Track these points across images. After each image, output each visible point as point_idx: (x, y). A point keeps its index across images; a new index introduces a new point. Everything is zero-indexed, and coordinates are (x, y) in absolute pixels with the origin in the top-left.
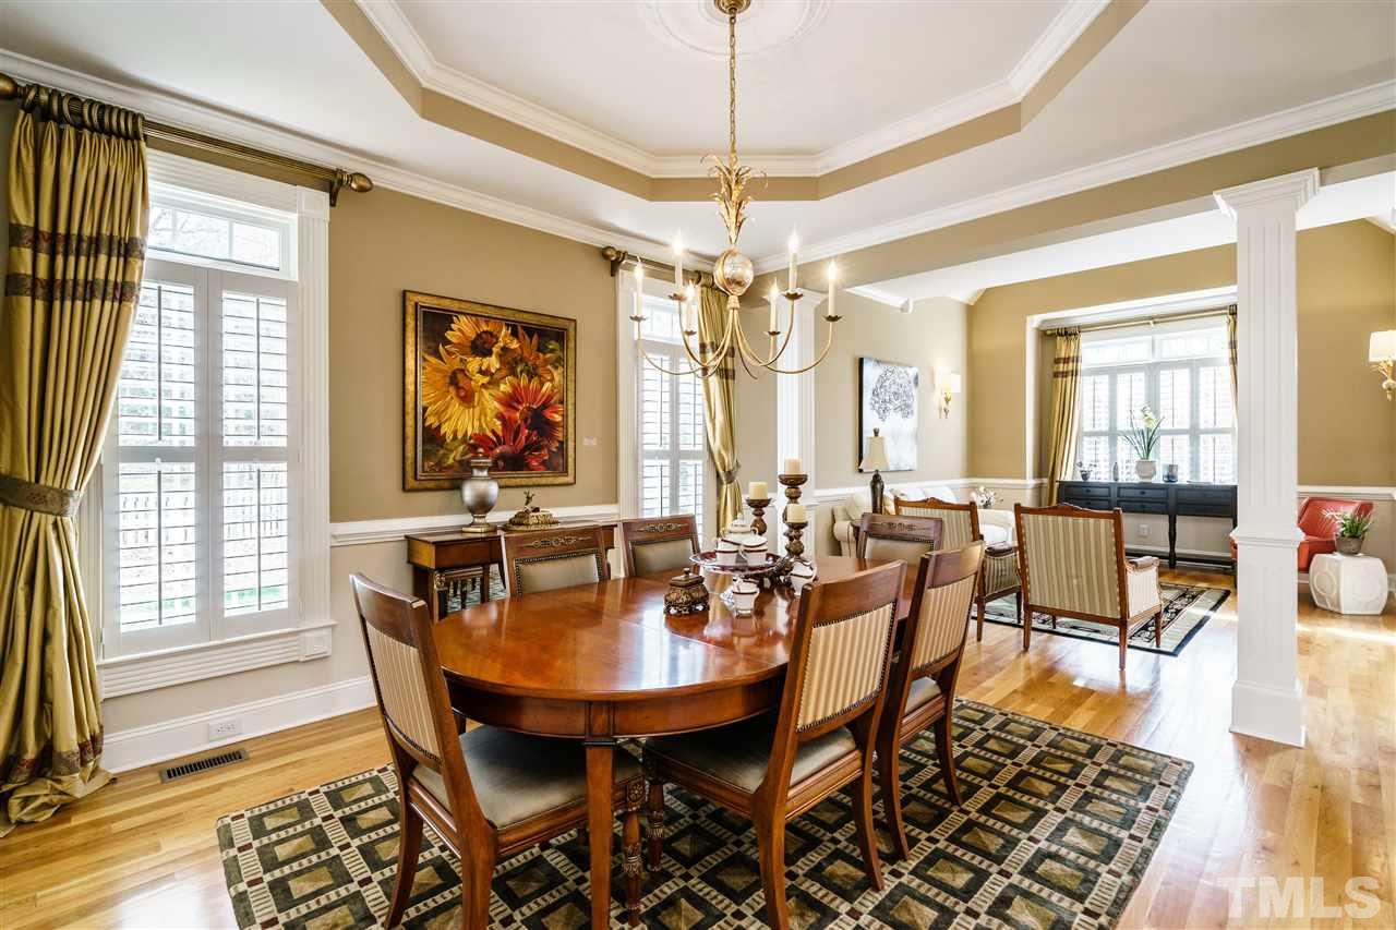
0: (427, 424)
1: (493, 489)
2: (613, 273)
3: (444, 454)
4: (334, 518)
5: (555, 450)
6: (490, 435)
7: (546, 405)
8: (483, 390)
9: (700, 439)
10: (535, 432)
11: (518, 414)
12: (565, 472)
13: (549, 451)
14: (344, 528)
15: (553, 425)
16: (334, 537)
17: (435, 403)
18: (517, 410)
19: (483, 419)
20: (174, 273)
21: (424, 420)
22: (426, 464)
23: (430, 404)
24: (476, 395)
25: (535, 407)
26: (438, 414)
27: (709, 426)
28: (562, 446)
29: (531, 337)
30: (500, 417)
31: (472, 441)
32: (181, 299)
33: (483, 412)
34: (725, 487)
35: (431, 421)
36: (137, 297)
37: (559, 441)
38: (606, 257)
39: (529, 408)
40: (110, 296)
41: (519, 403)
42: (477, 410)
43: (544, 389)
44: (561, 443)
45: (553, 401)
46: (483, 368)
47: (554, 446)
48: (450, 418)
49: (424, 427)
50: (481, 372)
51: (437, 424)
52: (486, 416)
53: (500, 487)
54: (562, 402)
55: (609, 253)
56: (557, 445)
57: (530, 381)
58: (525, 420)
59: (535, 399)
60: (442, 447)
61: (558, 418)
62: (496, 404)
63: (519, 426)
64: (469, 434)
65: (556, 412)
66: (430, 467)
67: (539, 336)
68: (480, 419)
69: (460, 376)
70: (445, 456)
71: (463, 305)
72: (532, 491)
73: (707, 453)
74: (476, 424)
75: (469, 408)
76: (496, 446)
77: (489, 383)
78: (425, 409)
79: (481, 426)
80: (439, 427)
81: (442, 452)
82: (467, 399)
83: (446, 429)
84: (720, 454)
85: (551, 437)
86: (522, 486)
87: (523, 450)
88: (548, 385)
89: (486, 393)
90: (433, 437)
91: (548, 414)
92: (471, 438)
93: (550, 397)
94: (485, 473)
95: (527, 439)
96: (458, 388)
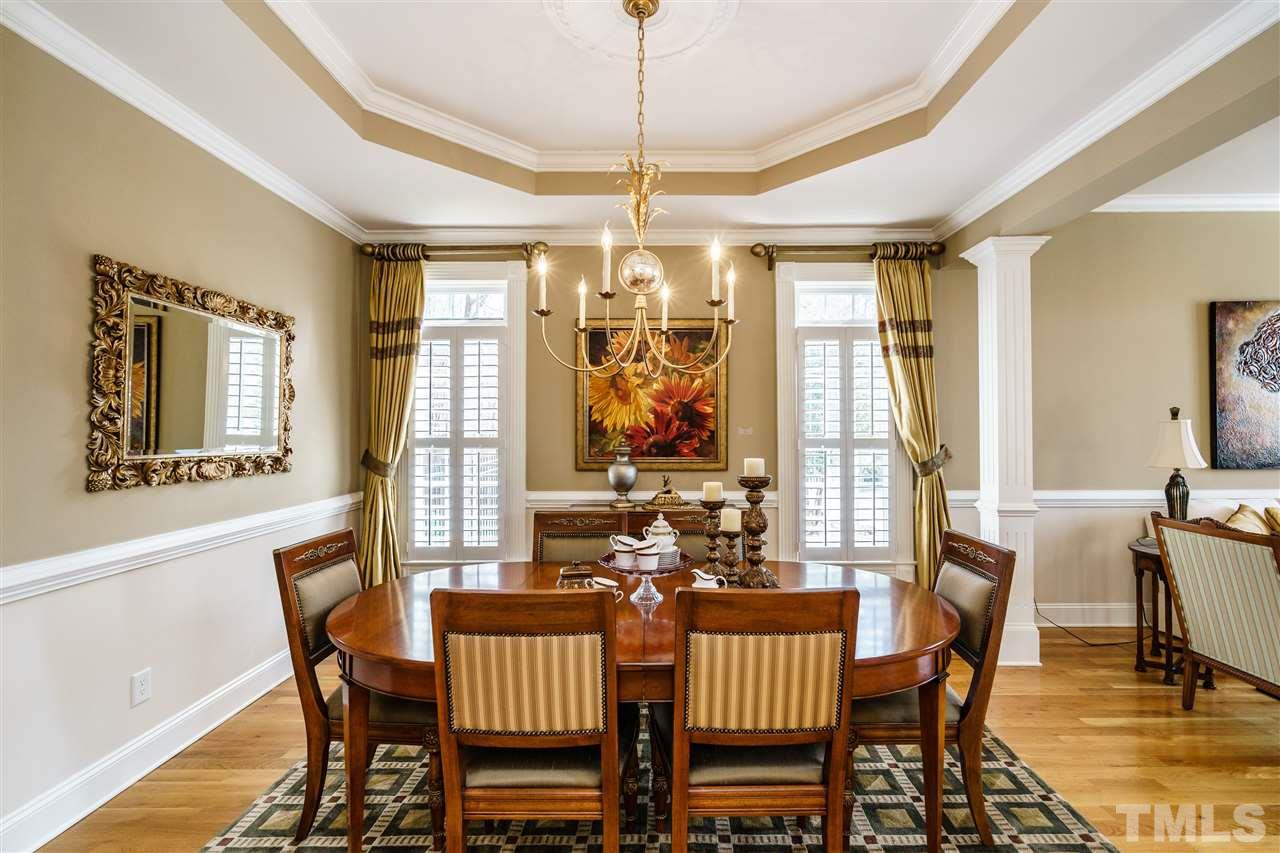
0: (593, 419)
1: (630, 472)
2: (771, 267)
3: (605, 444)
4: (529, 488)
5: (706, 439)
6: (644, 426)
7: (695, 400)
8: (639, 390)
9: (885, 427)
10: (686, 423)
11: (669, 408)
12: (716, 459)
13: (700, 439)
14: (535, 495)
15: (705, 417)
16: (528, 501)
17: (599, 402)
18: (669, 404)
19: (638, 413)
20: (438, 333)
21: (590, 416)
22: (592, 451)
23: (595, 404)
24: (632, 395)
25: (686, 401)
26: (601, 411)
27: (895, 411)
28: (713, 435)
29: (681, 340)
30: (654, 411)
31: (629, 432)
32: (443, 348)
33: (638, 408)
34: (920, 479)
35: (596, 416)
36: (417, 351)
37: (710, 431)
38: (756, 254)
39: (680, 403)
40: (405, 353)
41: (671, 398)
42: (633, 407)
43: (695, 385)
44: (712, 432)
45: (703, 395)
46: (638, 371)
47: (705, 436)
48: (611, 414)
49: (590, 421)
50: (636, 374)
51: (600, 419)
52: (640, 410)
53: (639, 470)
54: (712, 395)
55: (758, 250)
56: (709, 434)
57: (680, 379)
58: (677, 413)
59: (685, 395)
60: (604, 436)
61: (709, 410)
62: (650, 400)
63: (671, 419)
64: (626, 426)
65: (707, 405)
66: (595, 453)
67: (689, 338)
68: (635, 414)
69: (618, 379)
70: (608, 443)
71: (621, 322)
72: (671, 476)
73: (894, 443)
74: (632, 418)
75: (626, 405)
76: (649, 436)
77: (643, 383)
78: (591, 408)
79: (636, 419)
80: (602, 421)
81: (604, 440)
82: (624, 398)
83: (608, 423)
84: (908, 442)
85: (703, 428)
86: (662, 470)
87: (675, 438)
88: (698, 382)
89: (641, 392)
90: (596, 430)
91: (698, 406)
92: (628, 429)
93: (701, 391)
94: (626, 459)
95: (678, 429)
96: (618, 389)
